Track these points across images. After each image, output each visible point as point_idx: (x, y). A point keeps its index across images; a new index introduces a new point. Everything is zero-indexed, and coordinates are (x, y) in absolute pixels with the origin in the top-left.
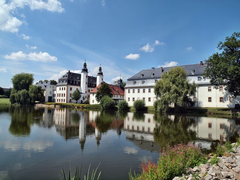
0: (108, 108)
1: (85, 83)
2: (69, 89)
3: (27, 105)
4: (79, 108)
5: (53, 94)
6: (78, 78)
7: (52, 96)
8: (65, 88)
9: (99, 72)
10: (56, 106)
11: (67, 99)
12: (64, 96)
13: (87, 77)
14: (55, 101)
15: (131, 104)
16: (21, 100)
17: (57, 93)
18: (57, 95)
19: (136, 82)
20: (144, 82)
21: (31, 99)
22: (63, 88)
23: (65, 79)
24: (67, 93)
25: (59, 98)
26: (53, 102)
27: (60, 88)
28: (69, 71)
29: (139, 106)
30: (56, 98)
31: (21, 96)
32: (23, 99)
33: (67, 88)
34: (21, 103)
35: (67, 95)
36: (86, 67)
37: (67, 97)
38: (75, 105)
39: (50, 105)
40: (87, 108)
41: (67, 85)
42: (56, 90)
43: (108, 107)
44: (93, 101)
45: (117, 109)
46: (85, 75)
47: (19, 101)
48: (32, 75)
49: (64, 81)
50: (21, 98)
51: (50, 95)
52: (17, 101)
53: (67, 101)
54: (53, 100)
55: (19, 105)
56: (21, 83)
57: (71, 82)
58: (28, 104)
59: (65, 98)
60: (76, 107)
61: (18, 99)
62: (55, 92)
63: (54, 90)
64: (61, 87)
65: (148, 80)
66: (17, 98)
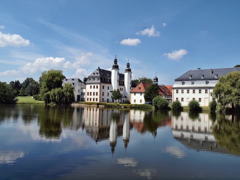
0: (163, 108)
1: (117, 81)
2: (102, 87)
3: (62, 105)
4: (127, 107)
5: (82, 93)
6: (108, 75)
7: (81, 95)
8: (97, 86)
9: (127, 69)
10: (99, 105)
11: (100, 98)
12: (97, 95)
13: (118, 74)
14: (84, 100)
15: (185, 104)
16: (56, 99)
17: (87, 91)
18: (87, 94)
19: (184, 83)
20: (194, 83)
21: (66, 99)
22: (94, 86)
23: (96, 77)
24: (100, 92)
25: (89, 97)
26: (82, 101)
27: (91, 86)
28: (99, 67)
29: (195, 106)
30: (86, 97)
31: (56, 95)
32: (59, 98)
33: (100, 87)
34: (57, 103)
35: (100, 93)
36: (117, 64)
37: (100, 96)
38: (121, 104)
39: (91, 105)
40: (136, 108)
41: (100, 84)
42: (85, 88)
43: (163, 106)
44: (135, 100)
45: (169, 109)
46: (117, 72)
47: (54, 101)
48: (61, 71)
49: (96, 79)
50: (55, 97)
51: (79, 94)
52: (53, 100)
53: (100, 100)
54: (82, 99)
55: (55, 105)
56: (55, 80)
57: (103, 80)
58: (64, 104)
59: (98, 97)
60: (122, 107)
61: (54, 98)
62: (84, 91)
63: (82, 88)
64: (93, 86)
65: (198, 81)
66: (52, 97)
